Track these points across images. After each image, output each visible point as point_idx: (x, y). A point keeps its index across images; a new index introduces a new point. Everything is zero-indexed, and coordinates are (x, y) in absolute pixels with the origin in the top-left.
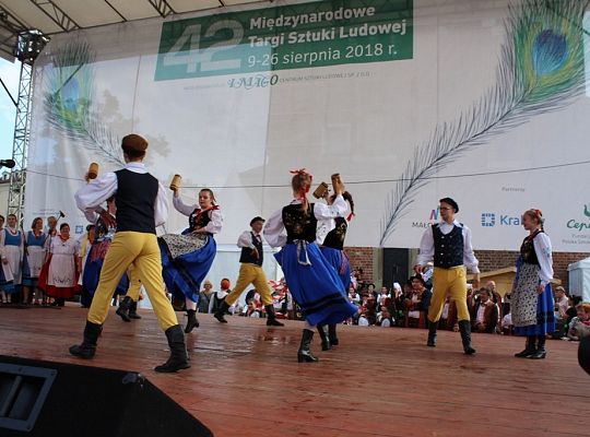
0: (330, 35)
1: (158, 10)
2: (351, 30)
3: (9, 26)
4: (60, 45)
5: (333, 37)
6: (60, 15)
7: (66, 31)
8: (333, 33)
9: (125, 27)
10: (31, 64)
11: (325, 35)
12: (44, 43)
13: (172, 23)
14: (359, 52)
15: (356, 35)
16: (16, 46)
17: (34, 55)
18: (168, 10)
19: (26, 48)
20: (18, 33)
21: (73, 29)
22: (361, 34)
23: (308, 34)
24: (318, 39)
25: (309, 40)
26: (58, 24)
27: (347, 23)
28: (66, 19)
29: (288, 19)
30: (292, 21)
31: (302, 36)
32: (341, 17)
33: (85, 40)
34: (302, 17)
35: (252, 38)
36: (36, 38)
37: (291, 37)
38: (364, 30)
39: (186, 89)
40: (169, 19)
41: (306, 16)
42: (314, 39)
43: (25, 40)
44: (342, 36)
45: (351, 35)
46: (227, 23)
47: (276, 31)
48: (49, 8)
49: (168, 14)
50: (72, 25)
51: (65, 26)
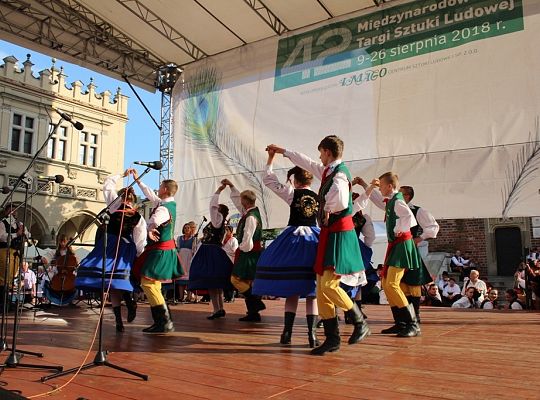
0: (434, 23)
1: (275, 29)
2: (456, 15)
3: (150, 64)
4: (192, 73)
5: (437, 24)
6: (191, 47)
7: (197, 60)
8: (437, 21)
9: (246, 50)
10: (169, 93)
11: (430, 25)
12: (179, 73)
13: (287, 39)
14: (466, 35)
15: (461, 19)
16: (157, 79)
17: (171, 85)
18: (282, 28)
19: (164, 79)
20: (157, 68)
21: (201, 59)
22: (467, 17)
23: (413, 25)
24: (423, 28)
25: (413, 31)
26: (189, 54)
27: (451, 11)
28: (196, 50)
29: (393, 17)
30: (397, 19)
31: (407, 28)
32: (445, 6)
33: (213, 65)
34: (407, 13)
35: (360, 40)
36: (172, 70)
37: (396, 32)
38: (469, 14)
39: (302, 93)
40: (284, 36)
41: (411, 12)
42: (419, 29)
43: (164, 73)
44: (447, 22)
45: (456, 20)
46: (336, 31)
47: (383, 30)
48: (181, 42)
49: (283, 32)
50: (201, 54)
51: (195, 56)
